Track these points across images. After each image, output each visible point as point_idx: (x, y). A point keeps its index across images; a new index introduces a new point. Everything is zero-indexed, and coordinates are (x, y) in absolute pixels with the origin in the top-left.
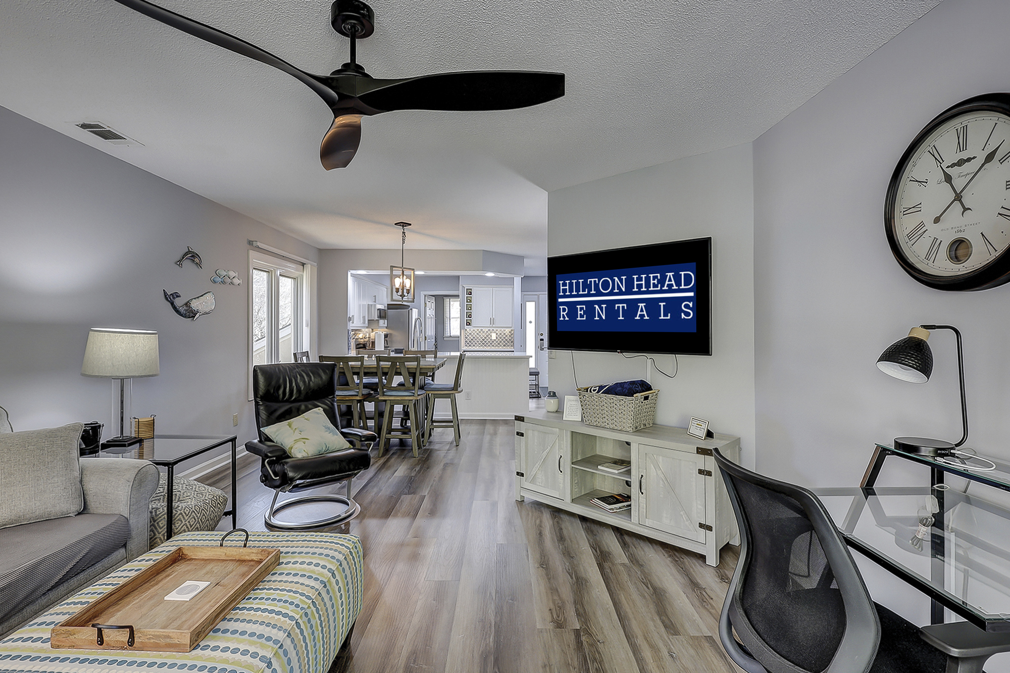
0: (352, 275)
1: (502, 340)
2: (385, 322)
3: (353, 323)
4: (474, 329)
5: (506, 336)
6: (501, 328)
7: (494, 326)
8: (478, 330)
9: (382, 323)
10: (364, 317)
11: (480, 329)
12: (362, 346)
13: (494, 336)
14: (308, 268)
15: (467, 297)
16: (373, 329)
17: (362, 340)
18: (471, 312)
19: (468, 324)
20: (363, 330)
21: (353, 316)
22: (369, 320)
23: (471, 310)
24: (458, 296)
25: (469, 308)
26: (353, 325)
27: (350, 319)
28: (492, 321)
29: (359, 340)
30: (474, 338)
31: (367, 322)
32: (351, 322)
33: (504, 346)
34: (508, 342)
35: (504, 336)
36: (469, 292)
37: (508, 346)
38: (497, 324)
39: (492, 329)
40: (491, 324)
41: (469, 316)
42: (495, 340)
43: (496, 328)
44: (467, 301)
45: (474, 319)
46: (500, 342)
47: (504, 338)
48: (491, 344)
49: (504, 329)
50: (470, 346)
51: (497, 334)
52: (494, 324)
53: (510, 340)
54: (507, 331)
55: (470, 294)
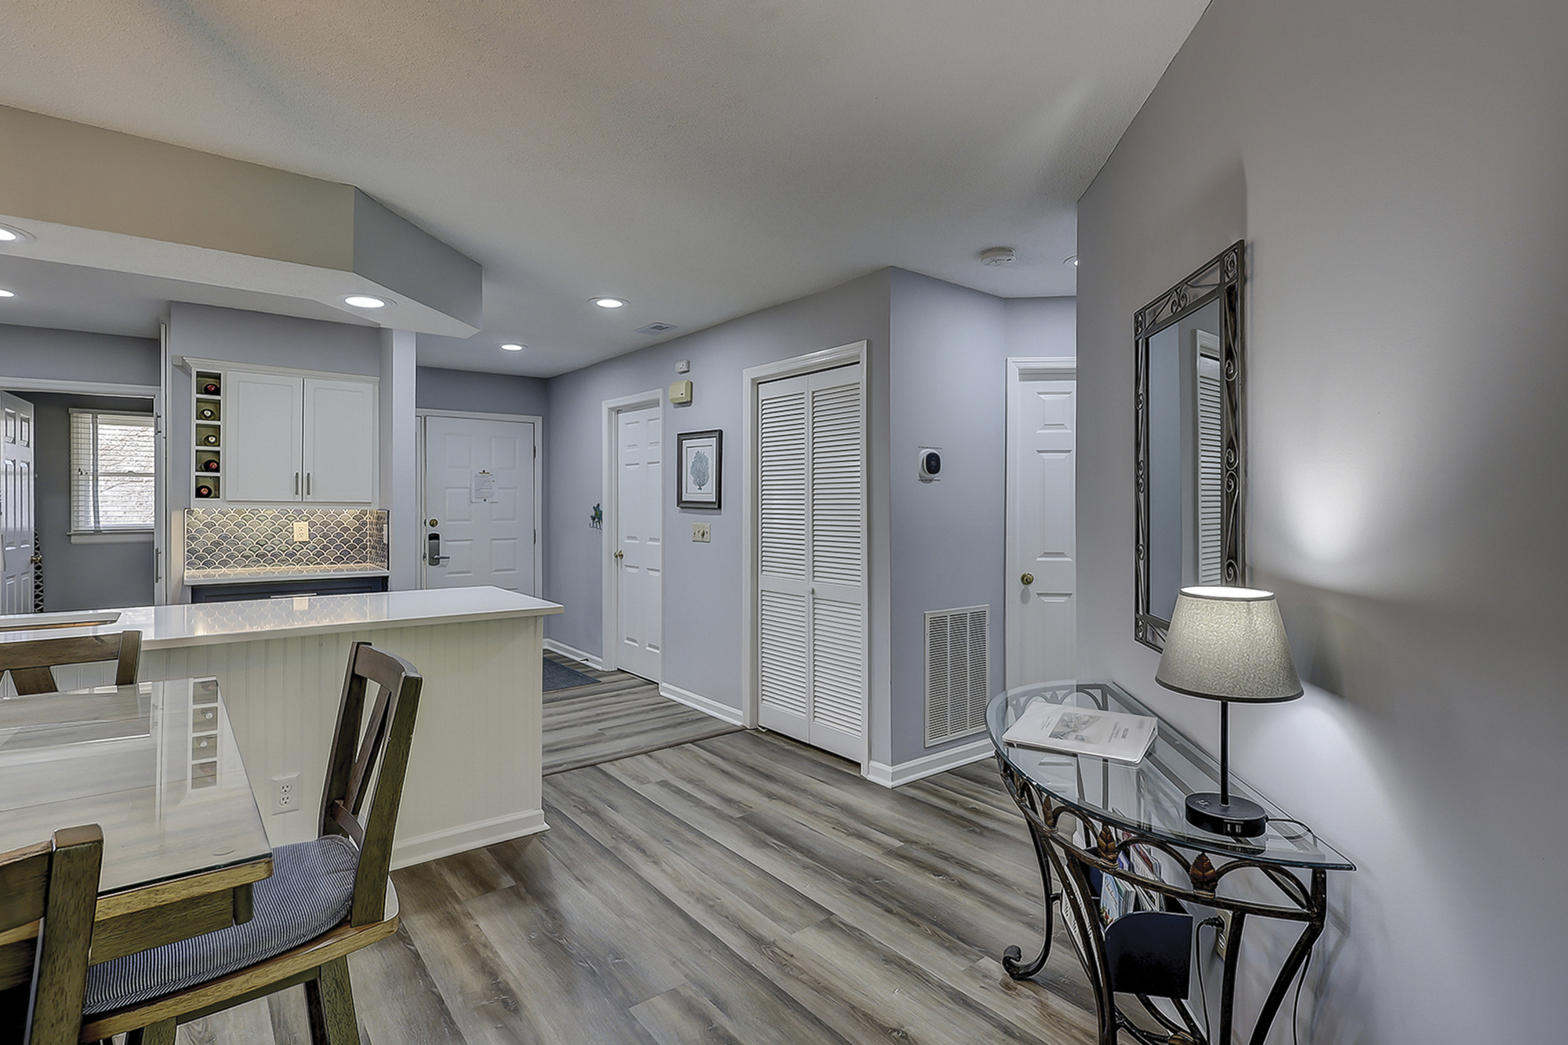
1: (330, 542)
4: (226, 507)
5: (346, 529)
6: (326, 508)
7: (309, 498)
8: (239, 512)
11: (247, 509)
13: (301, 531)
15: (198, 400)
18: (218, 453)
19: (204, 491)
23: (217, 443)
24: (143, 407)
25: (210, 435)
28: (303, 484)
30: (225, 538)
33: (339, 559)
34: (352, 548)
35: (338, 531)
36: (211, 385)
37: (351, 559)
38: (318, 494)
39: (298, 508)
40: (297, 493)
41: (210, 464)
42: (305, 543)
43: (314, 507)
44: (201, 415)
45: (229, 474)
46: (325, 548)
47: (339, 535)
48: (291, 556)
49: (339, 508)
50: (207, 564)
51: (312, 525)
52: (308, 494)
53: (358, 541)
54: (348, 515)
55: (217, 392)
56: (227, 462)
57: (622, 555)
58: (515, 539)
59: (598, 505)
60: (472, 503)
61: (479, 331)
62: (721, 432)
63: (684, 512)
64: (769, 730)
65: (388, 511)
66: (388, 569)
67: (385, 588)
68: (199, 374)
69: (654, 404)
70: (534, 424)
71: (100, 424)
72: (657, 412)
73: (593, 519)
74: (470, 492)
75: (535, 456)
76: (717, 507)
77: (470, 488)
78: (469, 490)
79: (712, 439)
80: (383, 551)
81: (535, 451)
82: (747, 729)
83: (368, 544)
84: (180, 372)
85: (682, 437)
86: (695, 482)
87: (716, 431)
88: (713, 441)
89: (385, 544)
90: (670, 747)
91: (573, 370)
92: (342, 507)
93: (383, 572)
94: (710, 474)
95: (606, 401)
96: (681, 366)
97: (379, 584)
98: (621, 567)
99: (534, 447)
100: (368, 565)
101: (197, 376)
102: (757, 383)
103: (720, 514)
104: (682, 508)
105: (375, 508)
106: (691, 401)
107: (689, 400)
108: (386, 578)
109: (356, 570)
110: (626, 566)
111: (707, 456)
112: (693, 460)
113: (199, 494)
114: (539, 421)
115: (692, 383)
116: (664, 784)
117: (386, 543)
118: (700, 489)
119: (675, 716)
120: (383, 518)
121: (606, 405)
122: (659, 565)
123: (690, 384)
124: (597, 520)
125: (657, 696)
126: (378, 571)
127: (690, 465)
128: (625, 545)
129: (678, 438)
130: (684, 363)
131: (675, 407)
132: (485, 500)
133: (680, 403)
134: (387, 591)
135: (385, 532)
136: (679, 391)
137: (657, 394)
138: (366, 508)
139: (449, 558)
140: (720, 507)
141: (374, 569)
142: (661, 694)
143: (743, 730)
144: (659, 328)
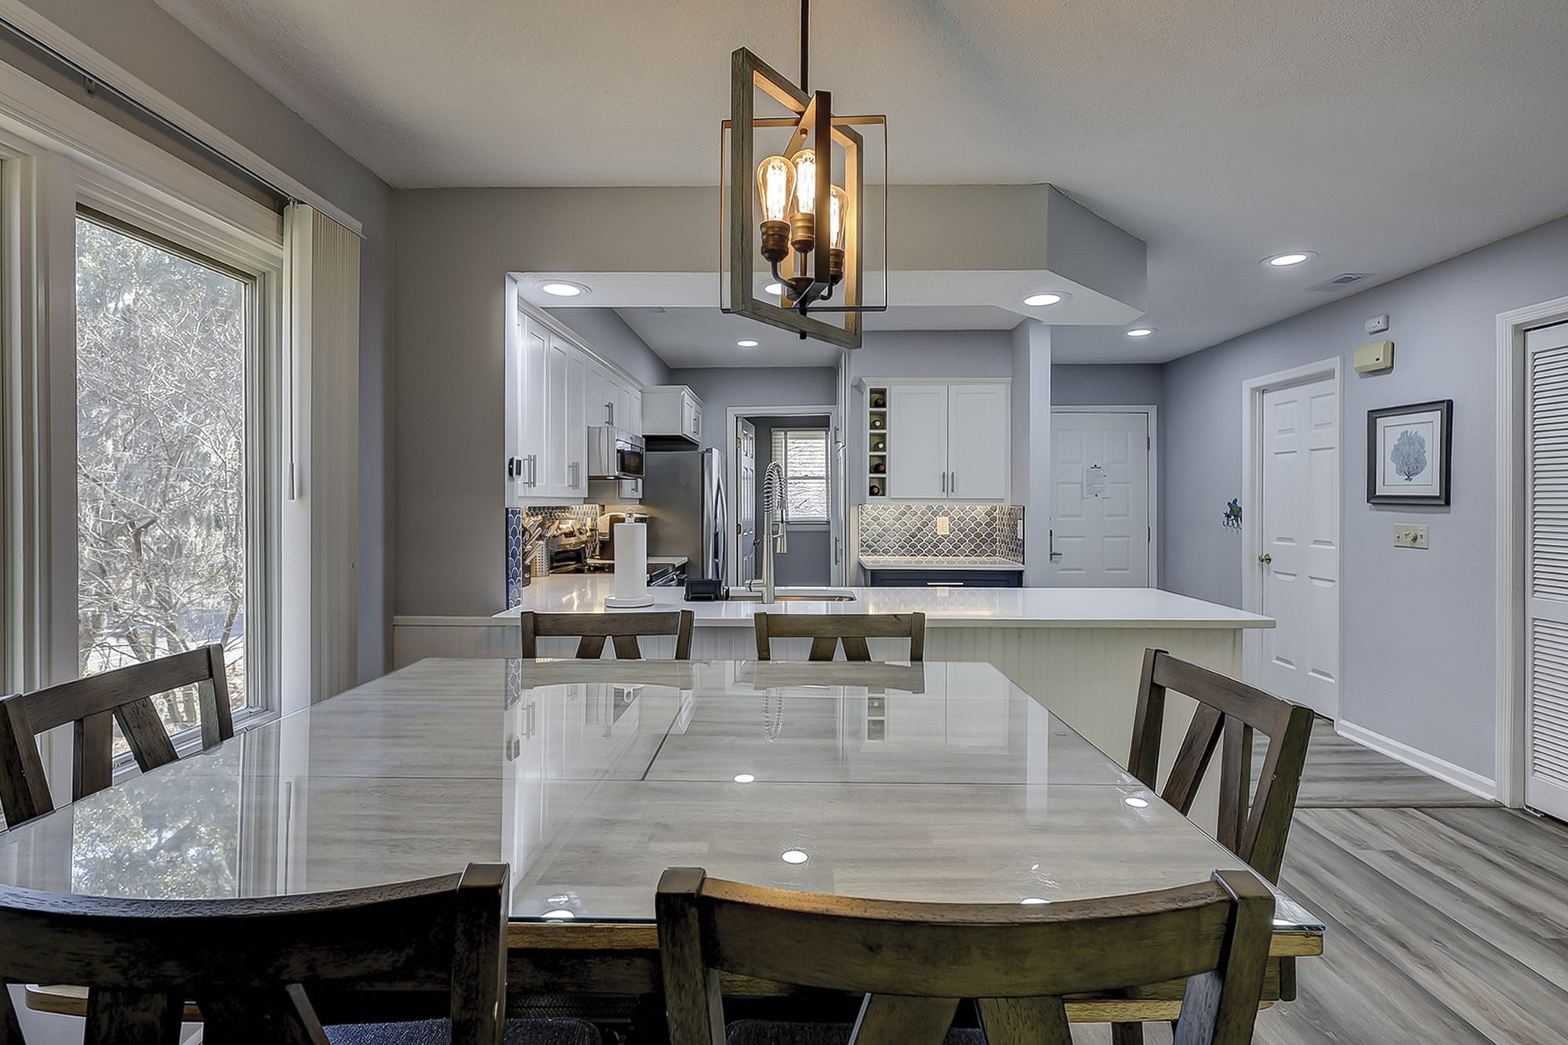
0: (525, 305)
1: (966, 535)
2: (637, 483)
3: (532, 483)
4: (889, 503)
5: (979, 524)
6: (962, 504)
7: (953, 495)
8: (897, 509)
9: (631, 487)
10: (575, 467)
12: (572, 554)
13: (943, 526)
14: (302, 221)
15: (871, 413)
16: (603, 506)
17: (573, 540)
18: (885, 457)
19: (876, 490)
20: (576, 508)
21: (532, 460)
22: (590, 478)
23: (884, 449)
24: (821, 423)
25: (879, 441)
26: (534, 492)
27: (515, 468)
28: (948, 482)
29: (564, 541)
30: (887, 530)
31: (584, 483)
32: (520, 480)
33: (973, 552)
34: (984, 541)
35: (973, 525)
36: (879, 399)
37: (983, 553)
38: (960, 492)
39: (940, 504)
40: (944, 491)
41: (878, 467)
42: (946, 537)
43: (953, 503)
44: (873, 426)
45: (892, 475)
46: (962, 541)
47: (973, 530)
48: (935, 547)
49: (973, 504)
50: (875, 552)
51: (952, 519)
52: (953, 491)
53: (989, 535)
54: (980, 511)
55: (884, 405)
56: (891, 465)
57: (1270, 560)
58: (1128, 537)
59: (1235, 501)
60: (1084, 499)
61: (1144, 313)
62: (1450, 404)
63: (1377, 510)
64: (1547, 815)
65: (1024, 508)
66: (1023, 564)
67: (1019, 584)
68: (872, 391)
69: (1328, 375)
70: (1147, 413)
71: (790, 439)
72: (1334, 385)
73: (1228, 516)
74: (1082, 487)
75: (1149, 448)
76: (1443, 503)
77: (1081, 483)
78: (1080, 485)
79: (1437, 412)
80: (1018, 548)
81: (1148, 443)
82: (1505, 807)
83: (998, 538)
84: (856, 392)
85: (1374, 415)
86: (1399, 471)
87: (1444, 401)
88: (1436, 416)
89: (1019, 540)
90: (1382, 807)
91: (1199, 350)
92: (975, 503)
93: (1018, 567)
94: (1429, 462)
95: (1248, 381)
96: (1377, 323)
97: (1014, 579)
98: (1269, 573)
99: (1148, 438)
100: (997, 559)
101: (871, 393)
102: (1522, 331)
103: (1449, 513)
104: (1373, 504)
105: (1006, 505)
106: (1392, 367)
107: (1390, 365)
108: (1020, 573)
109: (987, 563)
110: (1276, 572)
111: (1422, 436)
112: (1397, 443)
113: (872, 493)
114: (1153, 410)
115: (1393, 344)
116: (1394, 855)
117: (1022, 538)
118: (1409, 479)
119: (1375, 767)
120: (1017, 515)
121: (1247, 386)
122: (1334, 574)
123: (1390, 345)
124: (1233, 517)
125: (1332, 735)
126: (1010, 565)
127: (1390, 449)
128: (1272, 547)
129: (1368, 414)
130: (1381, 319)
131: (1361, 377)
132: (1096, 496)
133: (1370, 372)
134: (1022, 587)
135: (1020, 528)
136: (1373, 354)
137: (1334, 363)
138: (995, 504)
139: (1061, 554)
140: (1448, 503)
141: (1005, 563)
142: (1339, 732)
143: (1496, 807)
144: (1348, 279)
